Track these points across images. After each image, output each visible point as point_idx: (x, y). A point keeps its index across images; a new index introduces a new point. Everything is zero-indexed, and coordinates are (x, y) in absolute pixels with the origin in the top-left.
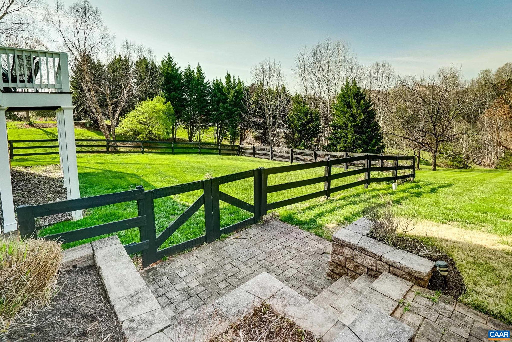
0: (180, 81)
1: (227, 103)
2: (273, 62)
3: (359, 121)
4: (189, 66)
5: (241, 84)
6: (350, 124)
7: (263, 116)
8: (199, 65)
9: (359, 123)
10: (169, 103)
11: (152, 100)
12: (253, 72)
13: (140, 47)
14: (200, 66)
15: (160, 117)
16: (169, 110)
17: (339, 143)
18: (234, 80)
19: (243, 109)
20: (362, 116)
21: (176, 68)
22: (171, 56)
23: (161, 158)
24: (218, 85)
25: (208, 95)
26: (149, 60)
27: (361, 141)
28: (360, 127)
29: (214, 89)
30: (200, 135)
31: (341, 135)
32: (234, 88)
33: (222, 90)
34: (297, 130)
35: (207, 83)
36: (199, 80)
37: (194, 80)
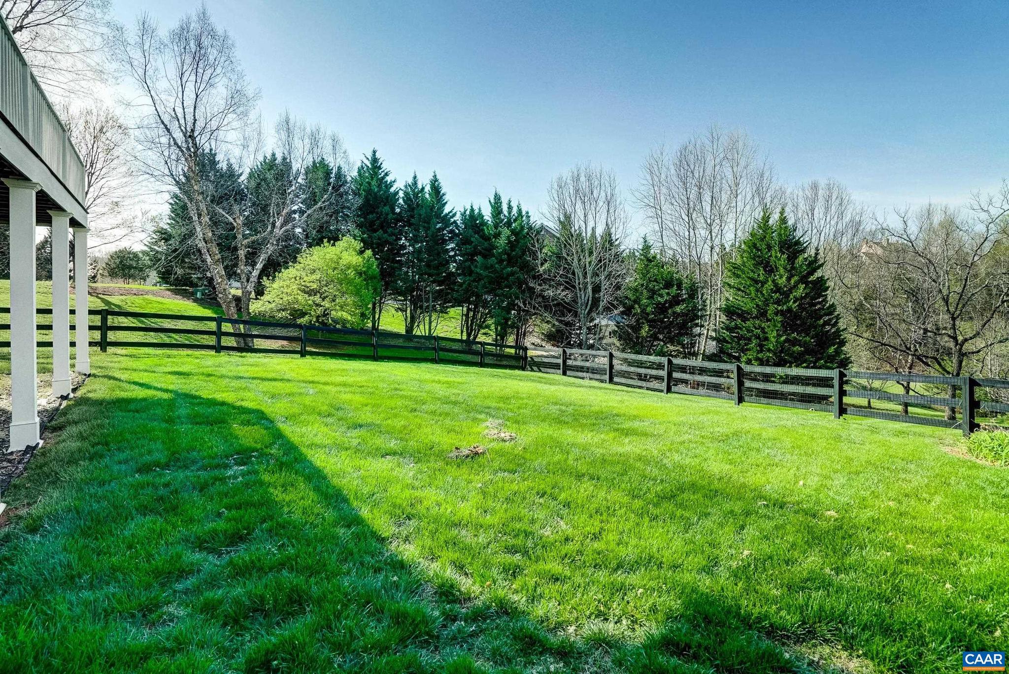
0: (393, 210)
1: (493, 255)
2: (598, 171)
3: (795, 302)
4: (415, 177)
5: (522, 217)
6: (772, 308)
7: (570, 286)
8: (435, 176)
9: (794, 306)
10: (369, 253)
11: (334, 245)
12: (553, 191)
13: (314, 130)
14: (438, 177)
15: (350, 282)
16: (369, 268)
17: (744, 351)
18: (510, 208)
19: (527, 268)
20: (801, 291)
21: (387, 181)
22: (378, 155)
23: (344, 367)
24: (473, 221)
25: (451, 239)
26: (332, 165)
27: (801, 346)
28: (796, 316)
29: (465, 227)
30: (430, 323)
31: (748, 331)
32: (509, 224)
33: (483, 230)
34: (646, 319)
35: (451, 214)
36: (433, 207)
37: (422, 207)
